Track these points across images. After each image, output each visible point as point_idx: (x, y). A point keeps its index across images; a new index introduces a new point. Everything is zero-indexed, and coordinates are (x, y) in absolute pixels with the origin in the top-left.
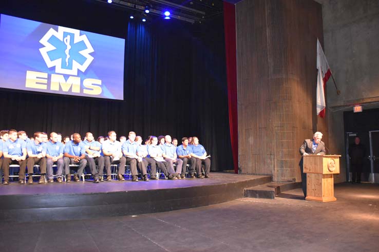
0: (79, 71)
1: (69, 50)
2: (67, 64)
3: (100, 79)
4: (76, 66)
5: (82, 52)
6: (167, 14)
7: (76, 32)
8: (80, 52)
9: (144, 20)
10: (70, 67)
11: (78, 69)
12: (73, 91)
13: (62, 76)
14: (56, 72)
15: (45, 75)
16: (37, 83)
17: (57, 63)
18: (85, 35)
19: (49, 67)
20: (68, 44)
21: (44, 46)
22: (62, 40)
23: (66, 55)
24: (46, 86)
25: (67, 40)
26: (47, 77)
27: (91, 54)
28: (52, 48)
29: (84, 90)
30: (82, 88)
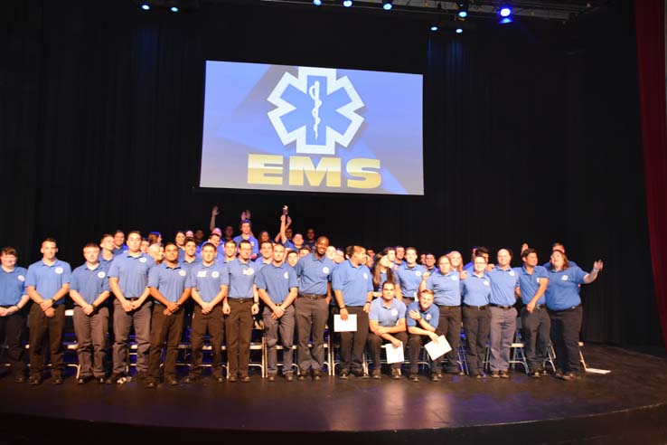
0: (338, 145)
1: (320, 108)
2: (317, 135)
3: (377, 159)
4: (332, 136)
5: (341, 111)
6: (505, 12)
7: (330, 73)
8: (339, 110)
9: (459, 31)
10: (322, 141)
11: (336, 143)
12: (328, 185)
13: (308, 158)
14: (298, 151)
15: (279, 160)
16: (266, 175)
17: (300, 134)
18: (346, 77)
19: (285, 143)
20: (316, 97)
21: (275, 107)
22: (305, 92)
23: (314, 119)
24: (281, 178)
25: (314, 90)
26: (281, 163)
27: (359, 112)
28: (290, 108)
29: (349, 181)
30: (344, 176)
